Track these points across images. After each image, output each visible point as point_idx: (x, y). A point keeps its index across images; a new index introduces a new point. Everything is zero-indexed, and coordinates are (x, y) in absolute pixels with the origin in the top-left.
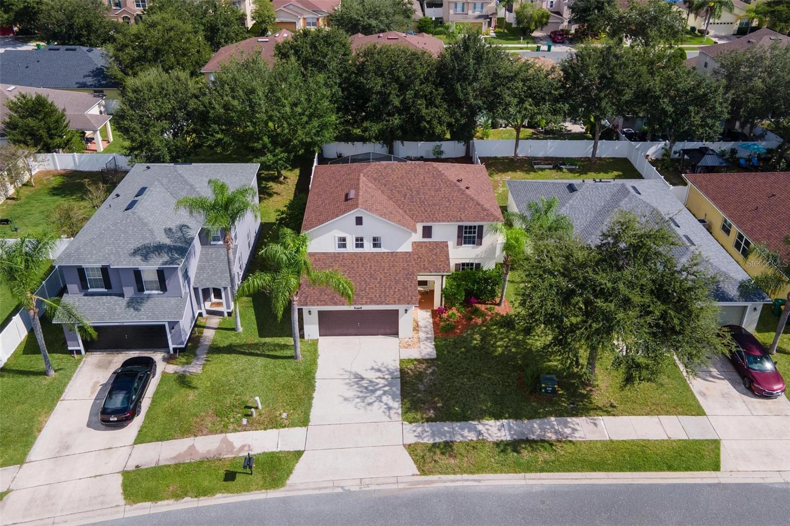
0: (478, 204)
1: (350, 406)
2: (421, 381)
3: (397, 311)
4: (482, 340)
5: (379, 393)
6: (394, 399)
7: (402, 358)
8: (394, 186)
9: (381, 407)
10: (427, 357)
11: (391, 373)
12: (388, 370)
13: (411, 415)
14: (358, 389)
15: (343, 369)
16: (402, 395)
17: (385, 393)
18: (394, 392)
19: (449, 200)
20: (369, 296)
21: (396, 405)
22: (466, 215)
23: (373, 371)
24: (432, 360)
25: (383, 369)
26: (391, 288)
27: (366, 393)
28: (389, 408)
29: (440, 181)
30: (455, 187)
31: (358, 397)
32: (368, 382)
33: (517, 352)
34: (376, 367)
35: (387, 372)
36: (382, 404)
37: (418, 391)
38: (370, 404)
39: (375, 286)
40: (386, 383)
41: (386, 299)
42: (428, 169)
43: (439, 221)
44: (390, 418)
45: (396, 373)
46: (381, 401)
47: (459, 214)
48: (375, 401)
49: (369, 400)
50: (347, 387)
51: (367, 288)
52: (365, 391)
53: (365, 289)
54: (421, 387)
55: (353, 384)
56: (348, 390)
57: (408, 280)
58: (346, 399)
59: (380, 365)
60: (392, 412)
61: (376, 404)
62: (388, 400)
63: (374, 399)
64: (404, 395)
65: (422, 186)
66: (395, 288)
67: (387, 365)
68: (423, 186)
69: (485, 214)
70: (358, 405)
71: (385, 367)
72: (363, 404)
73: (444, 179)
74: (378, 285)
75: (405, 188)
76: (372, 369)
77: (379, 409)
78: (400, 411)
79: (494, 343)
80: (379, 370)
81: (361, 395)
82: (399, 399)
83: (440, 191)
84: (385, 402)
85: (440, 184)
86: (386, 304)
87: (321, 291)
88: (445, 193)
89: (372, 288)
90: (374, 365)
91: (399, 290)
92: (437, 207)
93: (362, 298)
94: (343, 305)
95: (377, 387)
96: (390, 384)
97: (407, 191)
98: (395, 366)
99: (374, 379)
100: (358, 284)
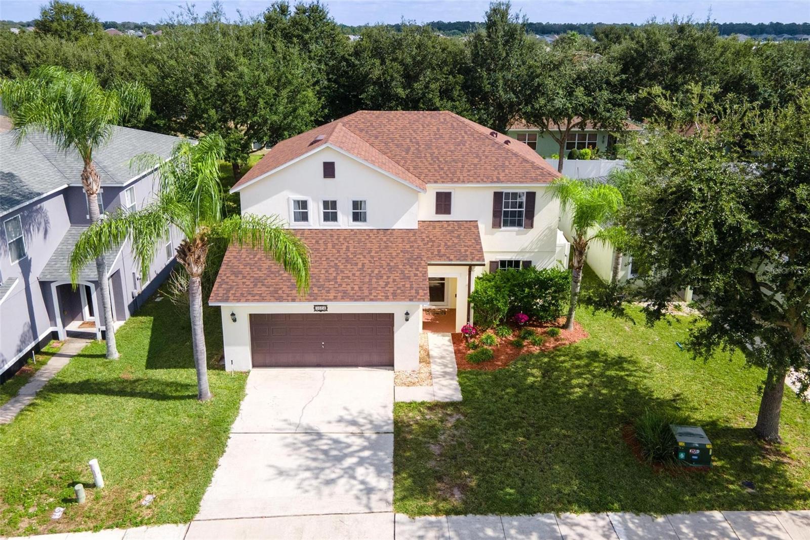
0: (526, 161)
1: (289, 485)
2: (434, 437)
3: (391, 316)
5: (350, 461)
6: (379, 473)
8: (391, 138)
9: (352, 486)
10: (446, 400)
11: (376, 427)
12: (371, 422)
13: (412, 504)
14: (309, 455)
15: (285, 420)
16: (395, 463)
17: (362, 462)
18: (380, 460)
19: (477, 156)
20: (340, 289)
21: (384, 484)
22: (506, 174)
23: (342, 425)
25: (361, 421)
26: (382, 277)
27: (324, 461)
28: (369, 491)
29: (463, 132)
30: (487, 140)
31: (308, 469)
32: (330, 442)
33: (612, 395)
34: (349, 418)
35: (369, 426)
36: (354, 482)
37: (429, 456)
38: (329, 482)
39: (354, 275)
40: (366, 444)
41: (371, 294)
43: (463, 182)
44: (369, 507)
45: (386, 428)
46: (353, 477)
47: (495, 172)
48: (340, 477)
49: (329, 474)
50: (287, 450)
51: (339, 277)
52: (322, 457)
53: (335, 278)
54: (435, 449)
55: (300, 445)
56: (289, 455)
57: (411, 267)
58: (281, 473)
59: (355, 414)
60: (374, 497)
61: (343, 481)
62: (368, 474)
63: (339, 472)
64: (399, 465)
65: (434, 138)
66: (388, 277)
67: (370, 415)
68: (437, 139)
69: (538, 173)
70: (306, 483)
71: (365, 418)
72: (315, 483)
73: (469, 130)
74: (358, 273)
75: (408, 140)
76: (341, 420)
77: (347, 491)
78: (390, 496)
80: (354, 423)
81: (314, 464)
82: (390, 473)
84: (360, 478)
85: (463, 137)
86: (371, 300)
87: (257, 281)
88: (471, 147)
89: (348, 277)
90: (344, 414)
91: (394, 281)
92: (460, 164)
93: (328, 292)
94: (293, 300)
95: (347, 451)
96: (373, 446)
97: (410, 144)
98: (385, 415)
99: (342, 437)
100: (323, 271)
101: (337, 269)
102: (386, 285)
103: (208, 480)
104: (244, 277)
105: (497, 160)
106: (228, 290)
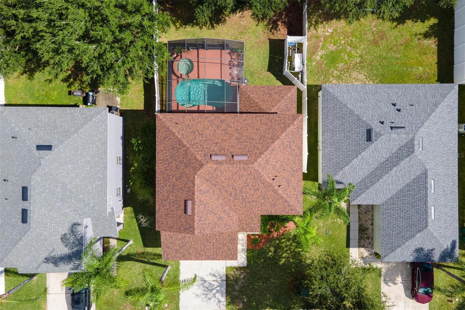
0: (286, 201)
1: (200, 300)
2: (237, 283)
4: (275, 252)
5: (214, 291)
6: (222, 295)
7: (227, 266)
8: (223, 186)
9: (215, 300)
10: (242, 265)
11: (221, 277)
12: (219, 275)
13: (230, 307)
14: (203, 289)
16: (226, 293)
17: (217, 291)
18: (222, 291)
20: (206, 255)
21: (223, 299)
22: (275, 210)
23: (211, 276)
24: (244, 268)
25: (217, 275)
26: (221, 249)
27: (207, 291)
28: (220, 302)
29: (259, 182)
30: (270, 187)
31: (203, 294)
33: (293, 263)
34: (213, 273)
35: (219, 277)
36: (216, 299)
37: (235, 290)
38: (210, 299)
39: (210, 248)
40: (218, 284)
41: (217, 257)
42: (251, 171)
44: (220, 308)
45: (224, 278)
46: (215, 297)
47: (270, 209)
48: (212, 297)
49: (210, 296)
50: (197, 287)
51: (205, 249)
52: (207, 290)
54: (237, 287)
56: (198, 289)
57: (231, 244)
58: (197, 296)
59: (215, 271)
60: (221, 304)
61: (213, 299)
62: (219, 296)
63: (212, 295)
64: (228, 293)
65: (244, 186)
66: (223, 249)
67: (219, 272)
69: (290, 209)
70: (204, 299)
71: (218, 273)
72: (206, 299)
73: (263, 180)
74: (212, 247)
75: (231, 188)
76: (211, 274)
77: (214, 302)
78: (225, 303)
79: (281, 255)
80: (214, 276)
81: (205, 292)
82: (225, 296)
83: (259, 191)
84: (217, 297)
85: (259, 185)
86: (217, 260)
87: (177, 251)
88: (262, 192)
89: (208, 249)
90: (211, 271)
91: (225, 250)
92: (255, 203)
93: (202, 256)
94: (191, 260)
95: (213, 287)
96: (220, 286)
97: (232, 190)
98: (223, 272)
99: (212, 282)
100: (199, 247)
101: (204, 245)
102: (222, 253)
103: (179, 299)
104: (171, 249)
105: (273, 201)
106: (168, 255)
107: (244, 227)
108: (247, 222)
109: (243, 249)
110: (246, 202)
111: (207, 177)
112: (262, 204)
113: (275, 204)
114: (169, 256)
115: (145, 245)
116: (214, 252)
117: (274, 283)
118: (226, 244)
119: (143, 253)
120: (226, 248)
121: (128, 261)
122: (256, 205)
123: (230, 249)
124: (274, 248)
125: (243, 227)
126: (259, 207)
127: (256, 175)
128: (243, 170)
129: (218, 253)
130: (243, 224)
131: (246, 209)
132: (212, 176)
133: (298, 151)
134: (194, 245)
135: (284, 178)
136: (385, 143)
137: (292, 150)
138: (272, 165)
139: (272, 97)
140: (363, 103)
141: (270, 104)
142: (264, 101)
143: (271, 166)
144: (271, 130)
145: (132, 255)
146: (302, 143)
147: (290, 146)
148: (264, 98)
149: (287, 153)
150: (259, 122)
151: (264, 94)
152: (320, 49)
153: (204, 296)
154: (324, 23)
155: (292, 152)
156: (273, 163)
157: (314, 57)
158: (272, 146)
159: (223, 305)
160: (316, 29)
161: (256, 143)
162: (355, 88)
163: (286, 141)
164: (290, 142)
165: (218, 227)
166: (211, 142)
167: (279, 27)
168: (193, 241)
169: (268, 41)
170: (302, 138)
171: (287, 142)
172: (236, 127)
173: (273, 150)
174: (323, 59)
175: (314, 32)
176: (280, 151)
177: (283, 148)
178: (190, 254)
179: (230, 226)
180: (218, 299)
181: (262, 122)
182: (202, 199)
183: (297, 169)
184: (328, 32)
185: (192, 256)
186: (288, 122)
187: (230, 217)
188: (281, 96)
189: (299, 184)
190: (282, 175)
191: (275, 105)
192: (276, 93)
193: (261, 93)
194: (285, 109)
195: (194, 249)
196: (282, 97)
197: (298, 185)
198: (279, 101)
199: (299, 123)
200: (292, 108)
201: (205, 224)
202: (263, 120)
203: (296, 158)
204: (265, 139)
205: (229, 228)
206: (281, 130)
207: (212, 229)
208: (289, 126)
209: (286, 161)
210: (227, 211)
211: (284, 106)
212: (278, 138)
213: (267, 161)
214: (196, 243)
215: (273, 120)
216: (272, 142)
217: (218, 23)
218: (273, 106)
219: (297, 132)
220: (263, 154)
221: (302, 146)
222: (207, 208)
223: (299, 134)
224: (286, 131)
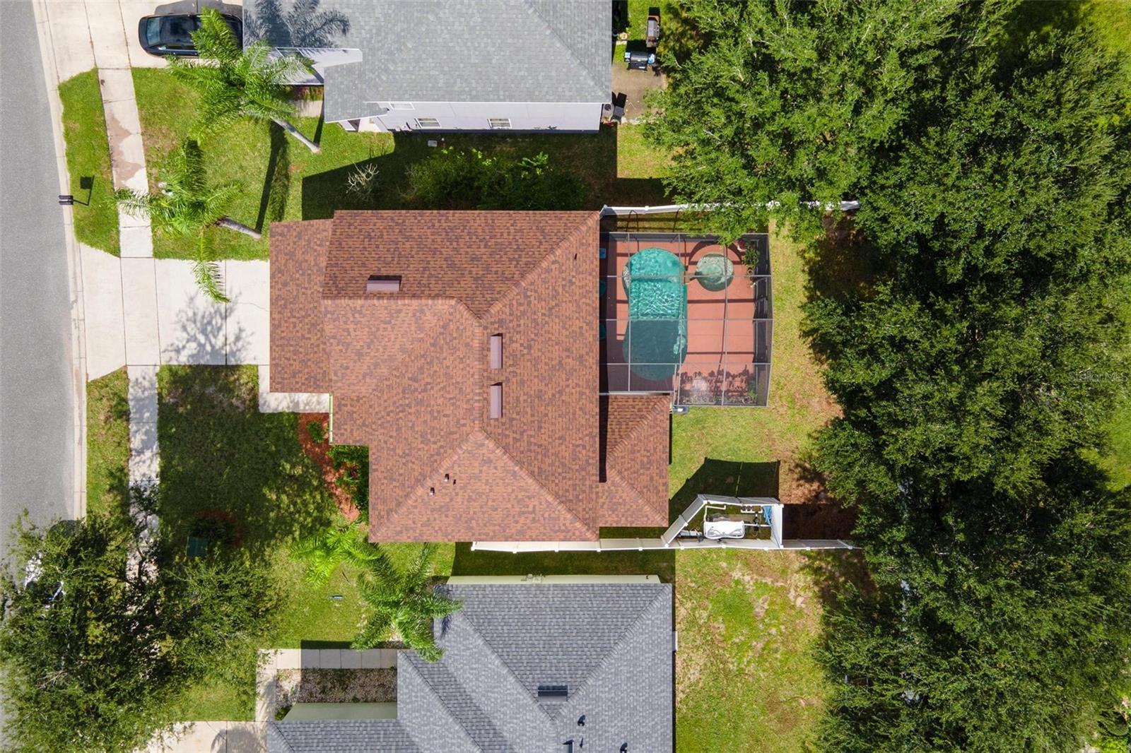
0: (399, 504)
1: (183, 305)
2: (220, 390)
4: (292, 477)
5: (202, 339)
6: (192, 356)
7: (258, 368)
8: (432, 362)
9: (181, 341)
10: (261, 401)
11: (233, 353)
12: (239, 350)
13: (166, 375)
14: (207, 313)
15: (241, 293)
16: (198, 366)
17: (201, 346)
18: (203, 357)
20: (283, 322)
21: (183, 359)
22: (380, 479)
23: (237, 331)
24: (256, 405)
25: (240, 344)
26: (295, 354)
27: (202, 323)
28: (178, 351)
29: (442, 443)
30: (429, 469)
31: (195, 314)
32: (218, 325)
33: (268, 519)
34: (244, 335)
35: (234, 349)
36: (184, 342)
37: (204, 386)
38: (184, 328)
39: (297, 331)
40: (217, 347)
41: (277, 346)
42: (464, 425)
44: (164, 351)
45: (233, 359)
46: (188, 341)
47: (383, 469)
48: (188, 334)
49: (191, 327)
51: (294, 320)
52: (205, 321)
54: (210, 390)
55: (214, 307)
58: (192, 299)
59: (247, 340)
60: (173, 354)
61: (185, 335)
62: (190, 349)
63: (192, 333)
64: (198, 371)
65: (432, 410)
66: (295, 360)
67: (246, 350)
68: (431, 412)
69: (382, 513)
70: (184, 315)
71: (243, 346)
72: (184, 319)
73: (445, 452)
74: (299, 335)
75: (429, 380)
76: (241, 330)
77: (177, 339)
78: (174, 363)
79: (285, 492)
80: (238, 339)
81: (199, 318)
82: (191, 362)
83: (422, 442)
84: (188, 345)
85: (435, 443)
86: (271, 347)
87: (291, 255)
88: (419, 450)
89: (295, 327)
90: (248, 331)
92: (394, 434)
93: (279, 313)
94: (271, 287)
95: (211, 337)
96: (215, 352)
97: (423, 383)
98: (246, 358)
99: (222, 333)
100: (301, 306)
101: (303, 317)
102: (286, 358)
104: (295, 243)
105: (401, 475)
106: (282, 235)
107: (346, 409)
108: (355, 415)
109: (297, 404)
110: (398, 414)
111: (452, 326)
112: (394, 450)
113: (392, 479)
114: (280, 238)
115: (307, 182)
116: (288, 340)
117: (221, 475)
118: (307, 366)
119: (287, 177)
120: (297, 365)
121: (272, 142)
122: (391, 437)
123: (294, 377)
124: (301, 476)
125: (346, 405)
126: (385, 442)
127: (457, 436)
128: (469, 407)
129: (286, 349)
130: (352, 406)
131: (383, 413)
132: (455, 338)
133: (514, 531)
134: (303, 293)
135: (451, 500)
136: (535, 728)
137: (516, 518)
138: (481, 472)
139: (642, 471)
140: (628, 678)
141: (627, 466)
142: (633, 452)
143: (477, 471)
144: (560, 470)
145: (285, 151)
146: (533, 540)
147: (524, 513)
148: (639, 451)
149: (509, 506)
150: (580, 442)
151: (648, 451)
152: (756, 580)
153: (190, 314)
154: (816, 589)
155: (511, 518)
156: (484, 474)
157: (739, 565)
158: (523, 474)
159: (171, 358)
160: (802, 569)
161: (531, 436)
162: (662, 660)
163: (537, 503)
164: (534, 512)
165: (341, 351)
166: (533, 336)
167: (807, 485)
168: (312, 293)
169: (774, 460)
170: (543, 540)
171: (534, 506)
172: (567, 390)
173: (514, 474)
174: (733, 585)
175: (796, 566)
176: (513, 490)
177: (520, 497)
178: (285, 284)
179: (343, 377)
180: (184, 347)
181: (580, 449)
182: (403, 314)
183: (472, 528)
184: (796, 597)
185: (280, 290)
186: (581, 509)
187: (364, 377)
188: (645, 490)
189: (440, 534)
190: (457, 494)
191: (623, 478)
192: (652, 479)
193: (651, 445)
194: (614, 500)
195: (295, 293)
196: (641, 493)
197: (436, 532)
198: (632, 486)
199: (577, 533)
200: (617, 516)
201: (346, 323)
202: (584, 452)
203: (497, 528)
204: (539, 457)
205: (339, 374)
206: (561, 493)
207: (334, 337)
208: (570, 510)
209: (490, 503)
210: (378, 370)
211: (621, 497)
212: (543, 486)
213: (490, 461)
214: (309, 299)
215: (584, 473)
216: (532, 474)
217: (813, 346)
218: (620, 472)
219: (557, 528)
220: (505, 453)
221: (527, 540)
222: (382, 325)
223: (552, 533)
224: (559, 503)
